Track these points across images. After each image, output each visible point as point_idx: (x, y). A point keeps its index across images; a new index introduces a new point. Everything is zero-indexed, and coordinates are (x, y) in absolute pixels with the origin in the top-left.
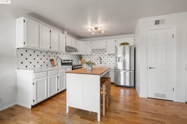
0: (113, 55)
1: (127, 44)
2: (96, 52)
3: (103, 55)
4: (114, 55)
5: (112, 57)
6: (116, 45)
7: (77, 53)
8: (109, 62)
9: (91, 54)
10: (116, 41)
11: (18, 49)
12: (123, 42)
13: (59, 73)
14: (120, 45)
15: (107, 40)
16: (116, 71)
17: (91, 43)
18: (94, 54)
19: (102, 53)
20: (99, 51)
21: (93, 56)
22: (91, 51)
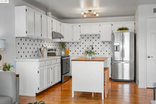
0: (108, 43)
1: (126, 29)
2: (86, 38)
3: (96, 43)
4: (110, 43)
5: (106, 46)
6: (113, 30)
7: (62, 40)
8: (103, 52)
9: (79, 41)
10: (112, 25)
11: (17, 37)
12: (121, 27)
13: (52, 64)
14: (118, 30)
15: (101, 23)
16: (113, 62)
17: (80, 26)
18: (83, 41)
19: (93, 40)
20: (89, 37)
21: (81, 44)
22: (79, 37)
